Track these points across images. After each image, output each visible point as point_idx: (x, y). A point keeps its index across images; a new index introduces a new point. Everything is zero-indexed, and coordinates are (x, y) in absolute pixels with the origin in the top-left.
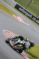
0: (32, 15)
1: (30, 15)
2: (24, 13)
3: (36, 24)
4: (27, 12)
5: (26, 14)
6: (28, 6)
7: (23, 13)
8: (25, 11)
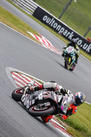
0: (74, 33)
1: (69, 33)
2: (54, 27)
4: (63, 26)
5: (60, 31)
6: (64, 11)
7: (52, 28)
8: (56, 24)
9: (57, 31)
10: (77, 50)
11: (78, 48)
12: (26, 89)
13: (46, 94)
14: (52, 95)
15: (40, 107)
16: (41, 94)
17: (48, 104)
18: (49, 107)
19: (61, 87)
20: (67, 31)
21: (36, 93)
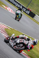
0: (22, 6)
1: (20, 6)
3: (26, 14)
4: (17, 3)
5: (16, 5)
7: (13, 4)
8: (15, 2)
9: (15, 5)
10: (22, 12)
11: (22, 11)
12: (11, 38)
13: (21, 40)
14: (23, 41)
15: (18, 47)
16: (18, 40)
17: (22, 45)
18: (22, 46)
19: (27, 37)
20: (19, 5)
21: (16, 40)
